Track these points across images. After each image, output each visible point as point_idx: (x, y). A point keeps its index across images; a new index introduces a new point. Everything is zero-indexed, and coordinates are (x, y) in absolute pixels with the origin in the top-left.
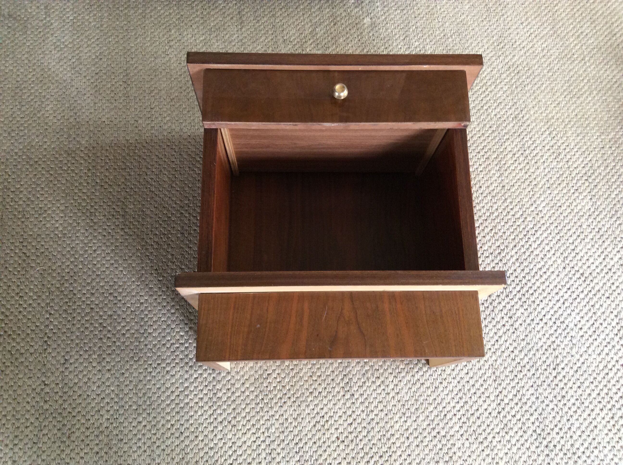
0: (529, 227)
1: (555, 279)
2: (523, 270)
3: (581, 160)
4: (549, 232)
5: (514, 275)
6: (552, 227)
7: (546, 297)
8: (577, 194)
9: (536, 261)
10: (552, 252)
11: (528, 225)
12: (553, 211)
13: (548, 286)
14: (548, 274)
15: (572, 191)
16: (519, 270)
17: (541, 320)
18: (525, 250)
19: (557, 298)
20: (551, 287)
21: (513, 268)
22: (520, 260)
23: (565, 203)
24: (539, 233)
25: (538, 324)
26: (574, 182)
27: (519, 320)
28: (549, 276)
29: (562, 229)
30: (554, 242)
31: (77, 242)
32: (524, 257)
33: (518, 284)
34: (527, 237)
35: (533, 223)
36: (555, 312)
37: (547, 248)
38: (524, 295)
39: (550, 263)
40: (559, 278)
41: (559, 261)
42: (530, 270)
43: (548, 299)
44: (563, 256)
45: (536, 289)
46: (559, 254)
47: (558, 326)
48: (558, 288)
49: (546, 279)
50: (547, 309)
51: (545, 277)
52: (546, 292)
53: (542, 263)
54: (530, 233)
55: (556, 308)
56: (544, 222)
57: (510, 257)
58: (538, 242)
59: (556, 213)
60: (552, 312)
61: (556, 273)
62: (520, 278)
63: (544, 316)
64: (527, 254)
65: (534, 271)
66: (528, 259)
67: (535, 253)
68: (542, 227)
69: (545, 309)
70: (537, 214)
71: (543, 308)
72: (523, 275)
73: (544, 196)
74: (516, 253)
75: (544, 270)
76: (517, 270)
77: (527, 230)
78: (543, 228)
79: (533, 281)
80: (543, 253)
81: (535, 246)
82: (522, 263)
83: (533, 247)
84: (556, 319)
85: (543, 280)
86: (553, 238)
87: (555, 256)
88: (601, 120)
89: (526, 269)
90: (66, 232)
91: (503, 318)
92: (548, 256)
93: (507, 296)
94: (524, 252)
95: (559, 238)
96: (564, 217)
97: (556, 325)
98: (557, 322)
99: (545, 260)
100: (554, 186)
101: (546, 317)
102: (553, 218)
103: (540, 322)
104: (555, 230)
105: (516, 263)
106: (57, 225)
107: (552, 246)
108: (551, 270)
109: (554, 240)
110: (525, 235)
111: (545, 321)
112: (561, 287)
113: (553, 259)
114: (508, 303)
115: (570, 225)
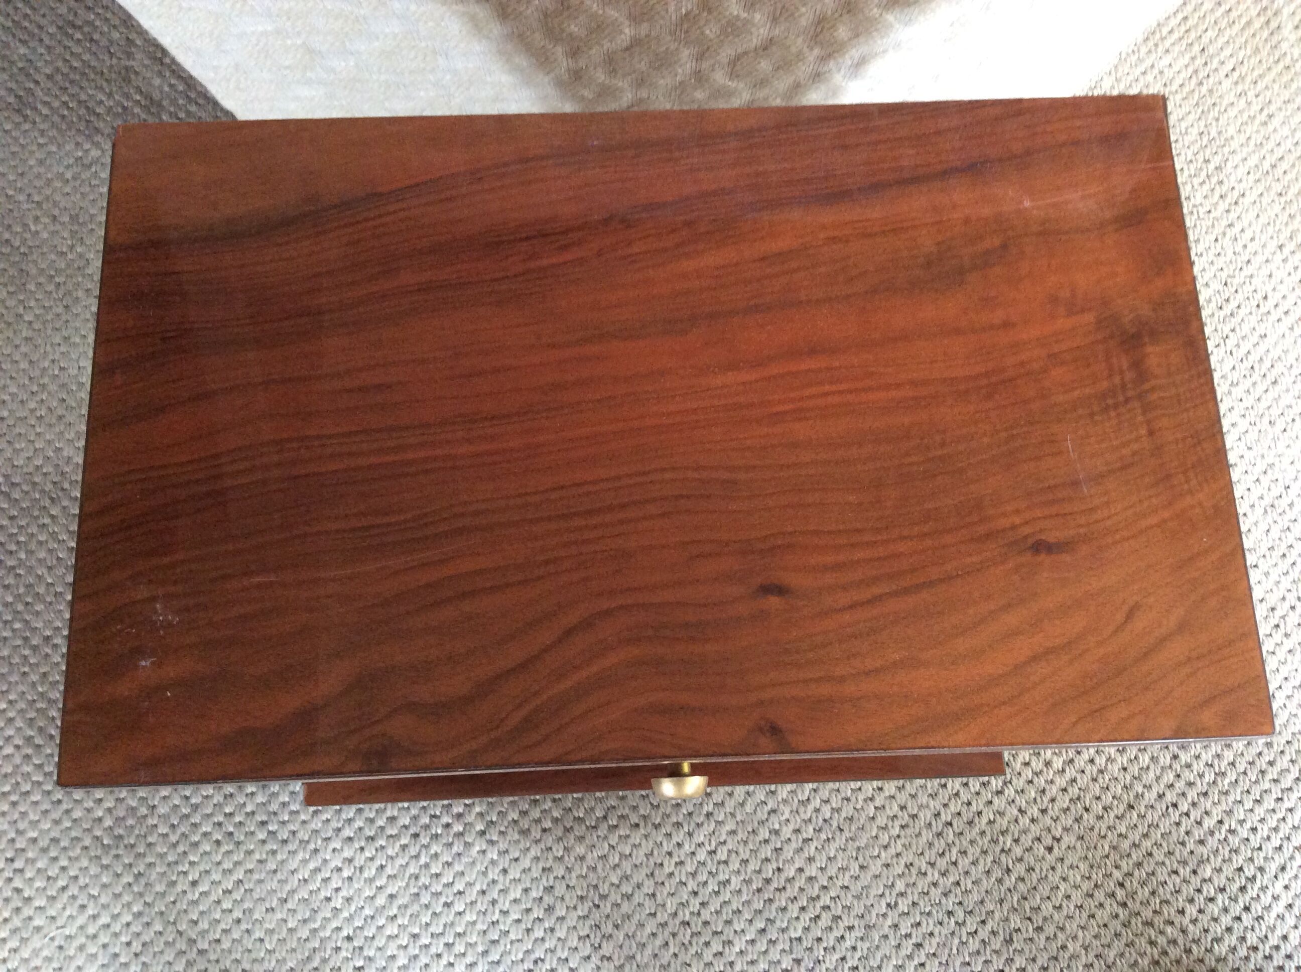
21: (1278, 932)
31: (149, 859)
57: (1269, 899)
74: (1286, 887)
90: (121, 831)
106: (100, 813)
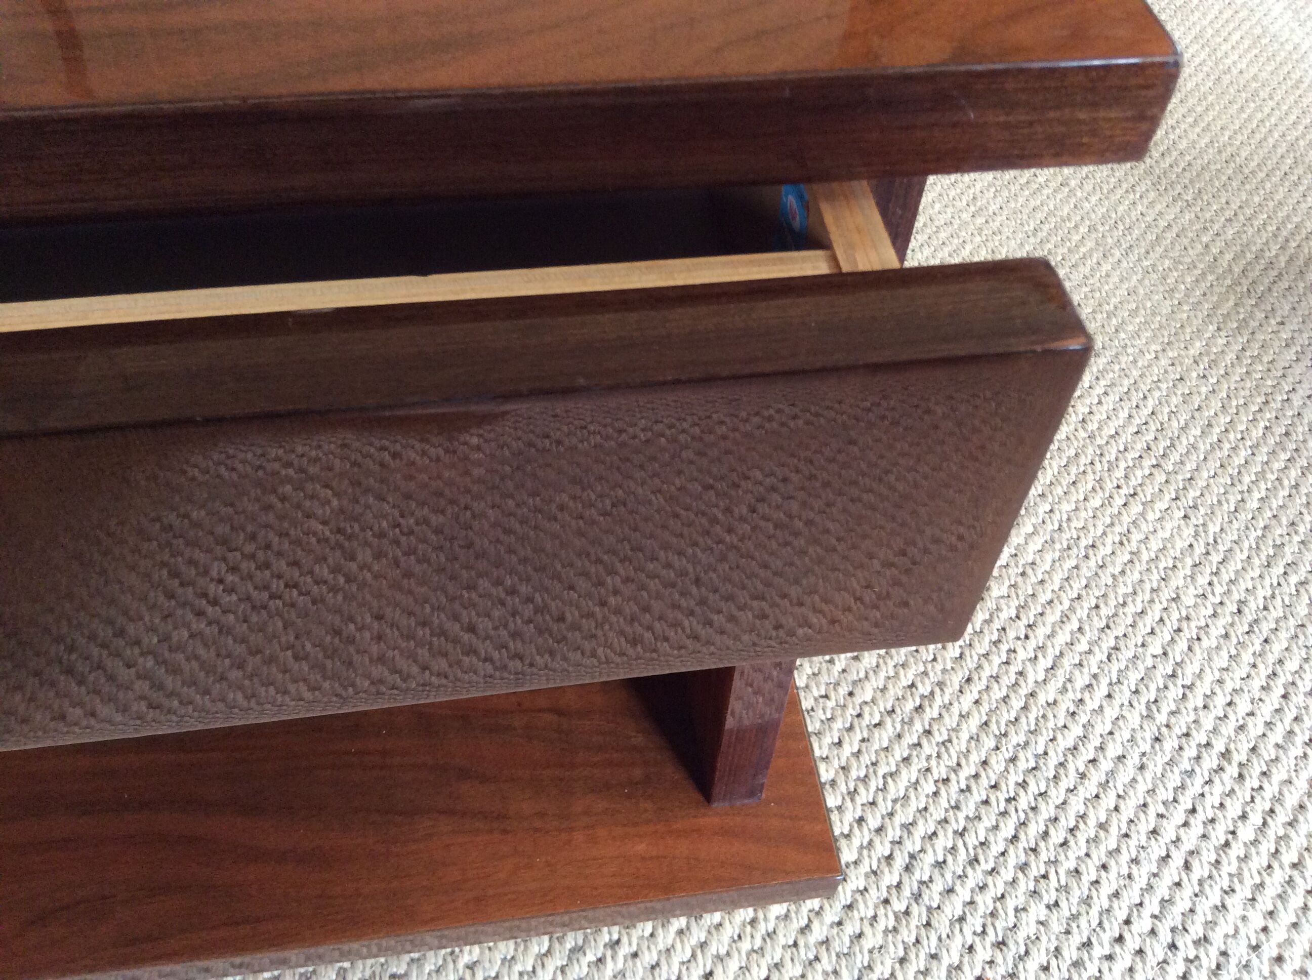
0: (1004, 615)
1: (1134, 780)
2: (1013, 760)
3: (1123, 415)
4: (1075, 625)
5: (984, 782)
6: (1082, 612)
7: (1118, 850)
8: (1136, 508)
9: (1051, 724)
10: (1102, 690)
11: (998, 609)
12: (1073, 563)
13: (1116, 809)
14: (1106, 765)
15: (1119, 501)
16: (998, 764)
17: (1120, 939)
18: (1004, 692)
19: (1157, 850)
20: (1128, 809)
21: (975, 758)
22: (993, 726)
23: (1104, 533)
24: (1042, 632)
25: (1110, 958)
26: (1119, 473)
27: (1034, 951)
28: (1112, 773)
29: (1116, 615)
30: (1100, 655)
32: (1006, 715)
33: (1004, 814)
34: (1004, 647)
35: (1014, 603)
36: (1165, 903)
37: (1081, 680)
38: (1034, 850)
39: (1102, 727)
40: (1148, 775)
41: (1134, 718)
42: (1037, 756)
43: (1125, 858)
44: (1144, 700)
45: (1072, 824)
46: (1128, 694)
47: (1188, 960)
48: (1152, 812)
49: (1104, 785)
50: (1132, 895)
51: (1096, 776)
52: (1114, 830)
53: (1077, 730)
54: (1011, 634)
55: (1162, 889)
56: (1049, 596)
57: (956, 718)
58: (1045, 663)
59: (1083, 566)
60: (1152, 906)
61: (1133, 760)
62: (1009, 787)
63: (1127, 922)
64: (1017, 703)
65: (1053, 760)
66: (1023, 720)
67: (1042, 698)
68: (1048, 611)
69: (1124, 894)
70: (1023, 574)
71: (1116, 895)
72: (1014, 777)
73: (1033, 520)
74: (977, 702)
75: (1087, 753)
76: (993, 761)
77: (997, 625)
78: (1053, 617)
79: (1057, 795)
80: (1070, 695)
81: (1036, 674)
82: (1005, 735)
83: (1031, 678)
84: (1173, 930)
85: (1090, 787)
86: (1097, 642)
87: (1116, 702)
88: (1154, 314)
89: (1021, 755)
91: (971, 948)
92: (1092, 704)
93: (974, 861)
94: (1006, 699)
95: (1112, 643)
96: (1114, 576)
97: (1181, 955)
98: (1180, 944)
99: (1083, 718)
100: (1059, 491)
101: (1135, 927)
102: (1077, 585)
103: (1117, 949)
104: (1096, 619)
105: (983, 736)
107: (1095, 670)
108: (1113, 750)
109: (1096, 649)
110: (996, 643)
111: (1132, 943)
112: (1162, 809)
113: (1111, 713)
114: (983, 888)
115: (1139, 599)
